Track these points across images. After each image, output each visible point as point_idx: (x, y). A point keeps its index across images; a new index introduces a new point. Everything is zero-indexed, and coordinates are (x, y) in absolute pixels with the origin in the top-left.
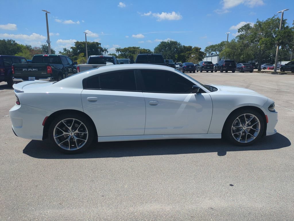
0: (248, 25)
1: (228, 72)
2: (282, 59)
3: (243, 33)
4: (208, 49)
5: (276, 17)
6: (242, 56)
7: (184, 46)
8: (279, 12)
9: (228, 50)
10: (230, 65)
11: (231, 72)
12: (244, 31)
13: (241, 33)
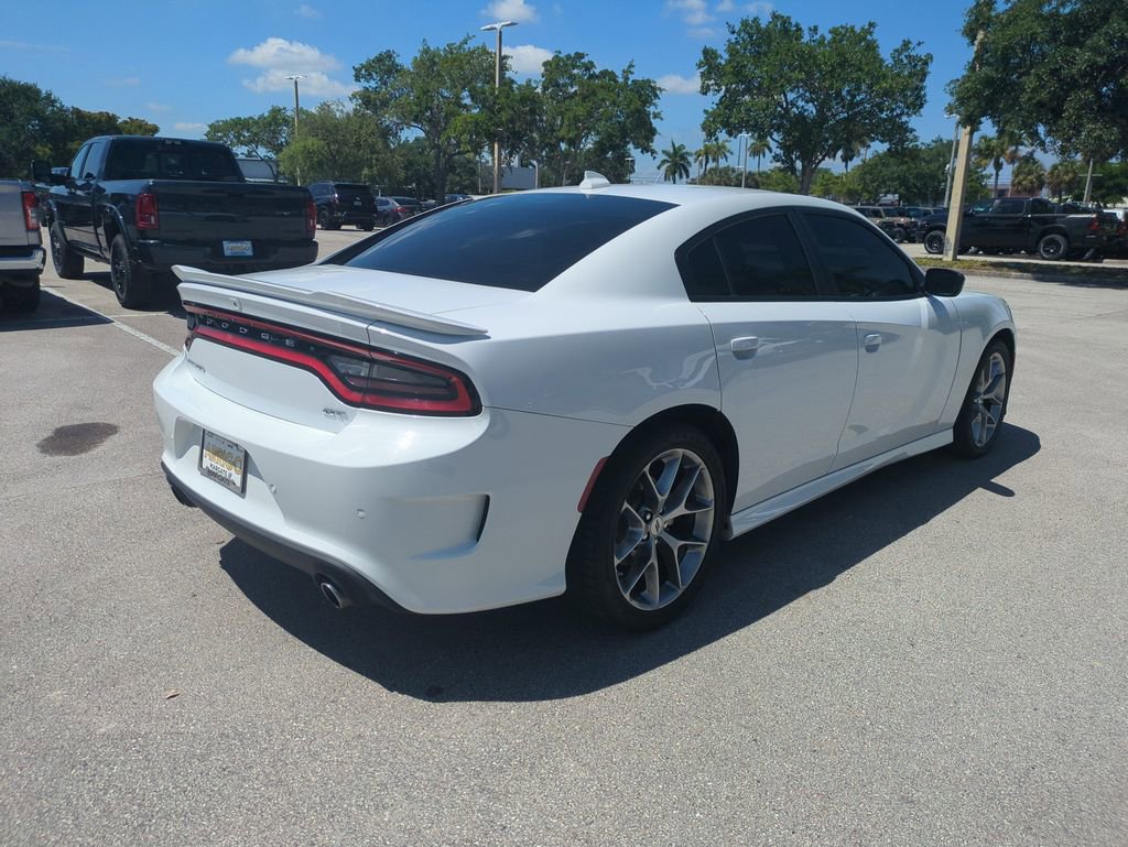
0: (389, 55)
1: (343, 227)
2: (466, 187)
3: (373, 84)
4: (219, 134)
5: (471, 45)
6: (366, 171)
7: (77, 112)
8: (488, 27)
9: (313, 143)
10: (356, 203)
11: (354, 228)
12: (374, 75)
13: (367, 85)
